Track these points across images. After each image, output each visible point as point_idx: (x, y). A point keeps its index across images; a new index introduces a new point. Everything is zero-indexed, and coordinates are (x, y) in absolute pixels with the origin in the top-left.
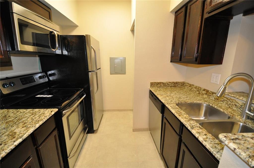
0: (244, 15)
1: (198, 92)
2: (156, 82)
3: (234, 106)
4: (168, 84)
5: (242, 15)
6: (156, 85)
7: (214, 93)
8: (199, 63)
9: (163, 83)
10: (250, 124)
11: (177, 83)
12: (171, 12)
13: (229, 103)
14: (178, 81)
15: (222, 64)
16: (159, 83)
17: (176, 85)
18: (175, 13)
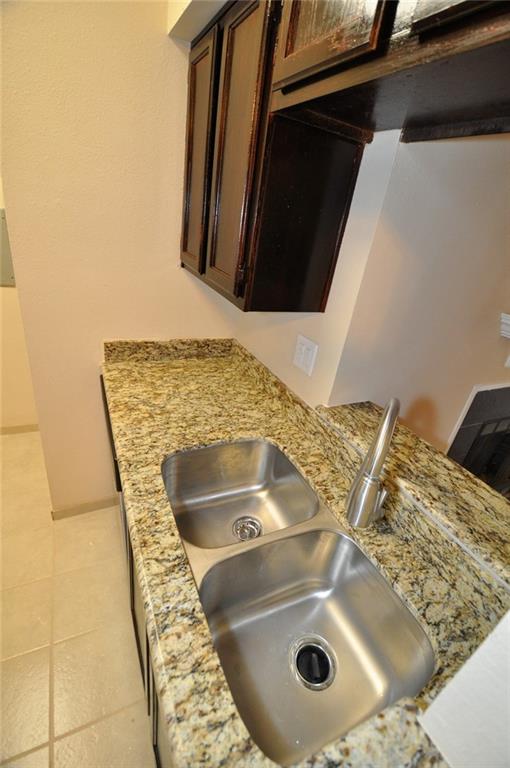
0: (406, 139)
1: (261, 387)
2: (127, 343)
3: (338, 458)
4: (176, 348)
5: (398, 133)
6: (127, 353)
7: (297, 403)
8: (248, 308)
9: (157, 346)
10: (362, 541)
11: (207, 343)
12: (170, 35)
13: (328, 444)
14: (212, 338)
15: (323, 311)
16: (138, 347)
17: (207, 351)
18: (190, 44)
